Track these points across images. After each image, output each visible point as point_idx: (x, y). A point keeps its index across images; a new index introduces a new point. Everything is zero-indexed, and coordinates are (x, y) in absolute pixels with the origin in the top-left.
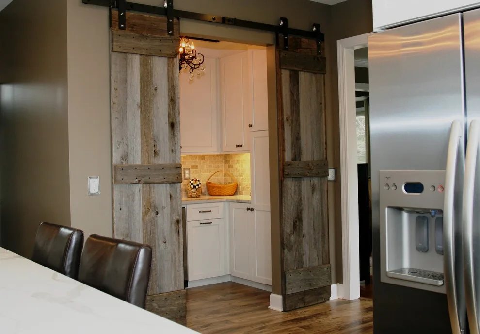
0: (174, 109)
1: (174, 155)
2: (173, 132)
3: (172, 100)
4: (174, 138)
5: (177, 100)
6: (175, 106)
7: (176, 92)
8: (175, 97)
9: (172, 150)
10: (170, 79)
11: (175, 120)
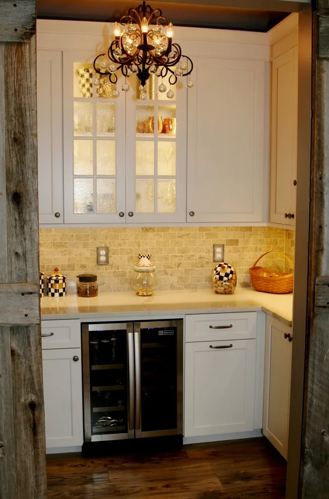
0: (21, 162)
1: (21, 263)
2: (20, 213)
3: (15, 140)
4: (22, 227)
5: (29, 142)
6: (25, 153)
7: (28, 121)
8: (23, 134)
9: (17, 254)
10: (11, 92)
11: (25, 185)
